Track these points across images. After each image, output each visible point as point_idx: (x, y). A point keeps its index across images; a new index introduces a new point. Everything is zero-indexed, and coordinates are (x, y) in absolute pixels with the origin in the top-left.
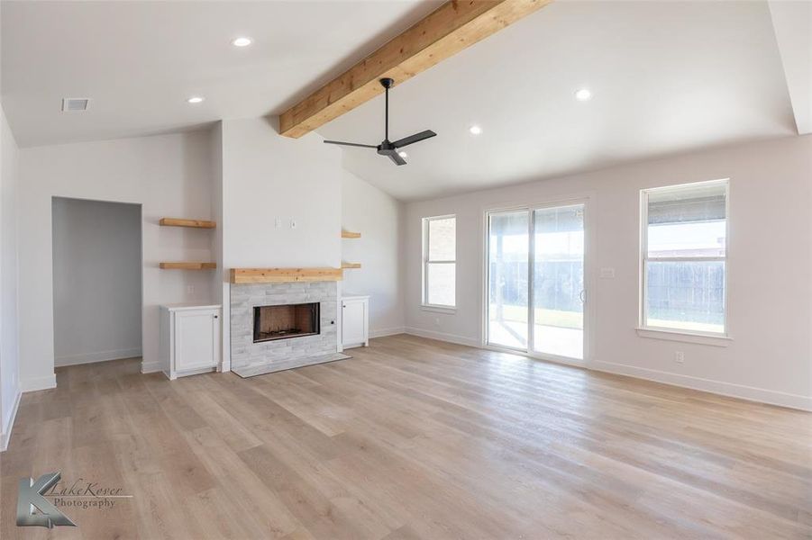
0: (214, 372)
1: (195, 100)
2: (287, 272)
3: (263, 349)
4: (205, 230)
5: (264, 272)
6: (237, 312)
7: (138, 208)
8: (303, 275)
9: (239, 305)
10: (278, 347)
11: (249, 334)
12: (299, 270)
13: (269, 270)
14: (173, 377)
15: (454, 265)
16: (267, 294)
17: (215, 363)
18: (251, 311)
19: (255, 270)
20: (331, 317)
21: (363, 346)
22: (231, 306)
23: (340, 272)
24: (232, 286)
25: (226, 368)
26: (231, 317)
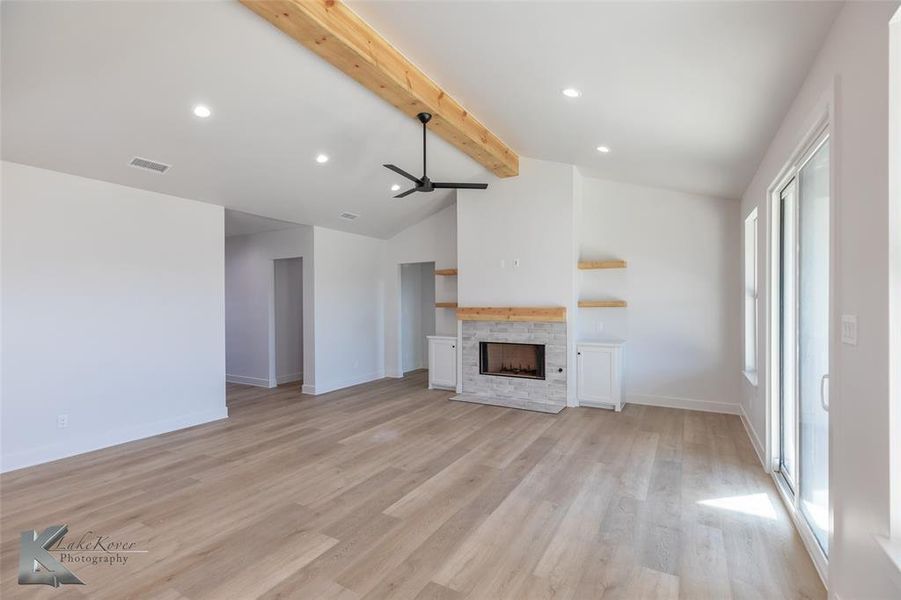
0: (455, 390)
3: (487, 381)
6: (470, 344)
7: (433, 264)
8: (514, 315)
9: (469, 338)
10: (501, 383)
11: (476, 365)
12: (510, 309)
13: (483, 309)
14: (430, 387)
16: (491, 331)
17: (453, 384)
18: (478, 345)
19: (472, 309)
20: (559, 362)
21: (613, 410)
22: (464, 339)
23: (559, 311)
24: (465, 322)
25: (459, 390)
26: (464, 348)
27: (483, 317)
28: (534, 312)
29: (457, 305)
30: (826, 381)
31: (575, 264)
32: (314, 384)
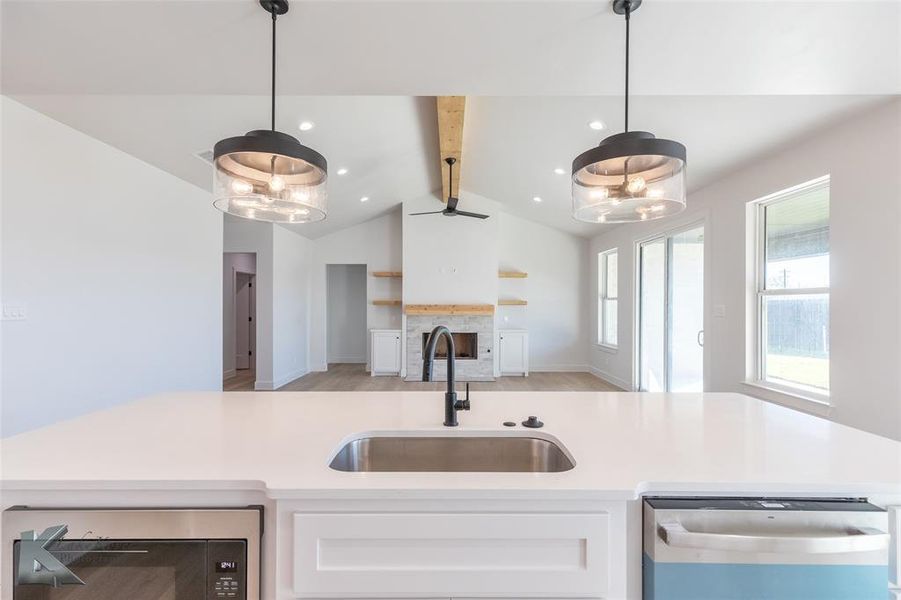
0: (398, 375)
1: (364, 199)
2: (444, 308)
4: (396, 277)
5: (426, 308)
6: (413, 335)
7: (364, 266)
8: (457, 310)
9: (413, 330)
10: (441, 365)
11: (419, 352)
13: (430, 306)
14: (373, 375)
15: (616, 302)
16: (433, 324)
17: (396, 369)
18: (421, 336)
19: (420, 306)
20: (487, 346)
21: (524, 376)
22: (408, 331)
23: (491, 308)
24: (408, 317)
25: (403, 374)
26: (408, 339)
27: (430, 312)
28: (473, 308)
29: (401, 303)
30: (702, 334)
31: (497, 275)
32: (272, 379)
